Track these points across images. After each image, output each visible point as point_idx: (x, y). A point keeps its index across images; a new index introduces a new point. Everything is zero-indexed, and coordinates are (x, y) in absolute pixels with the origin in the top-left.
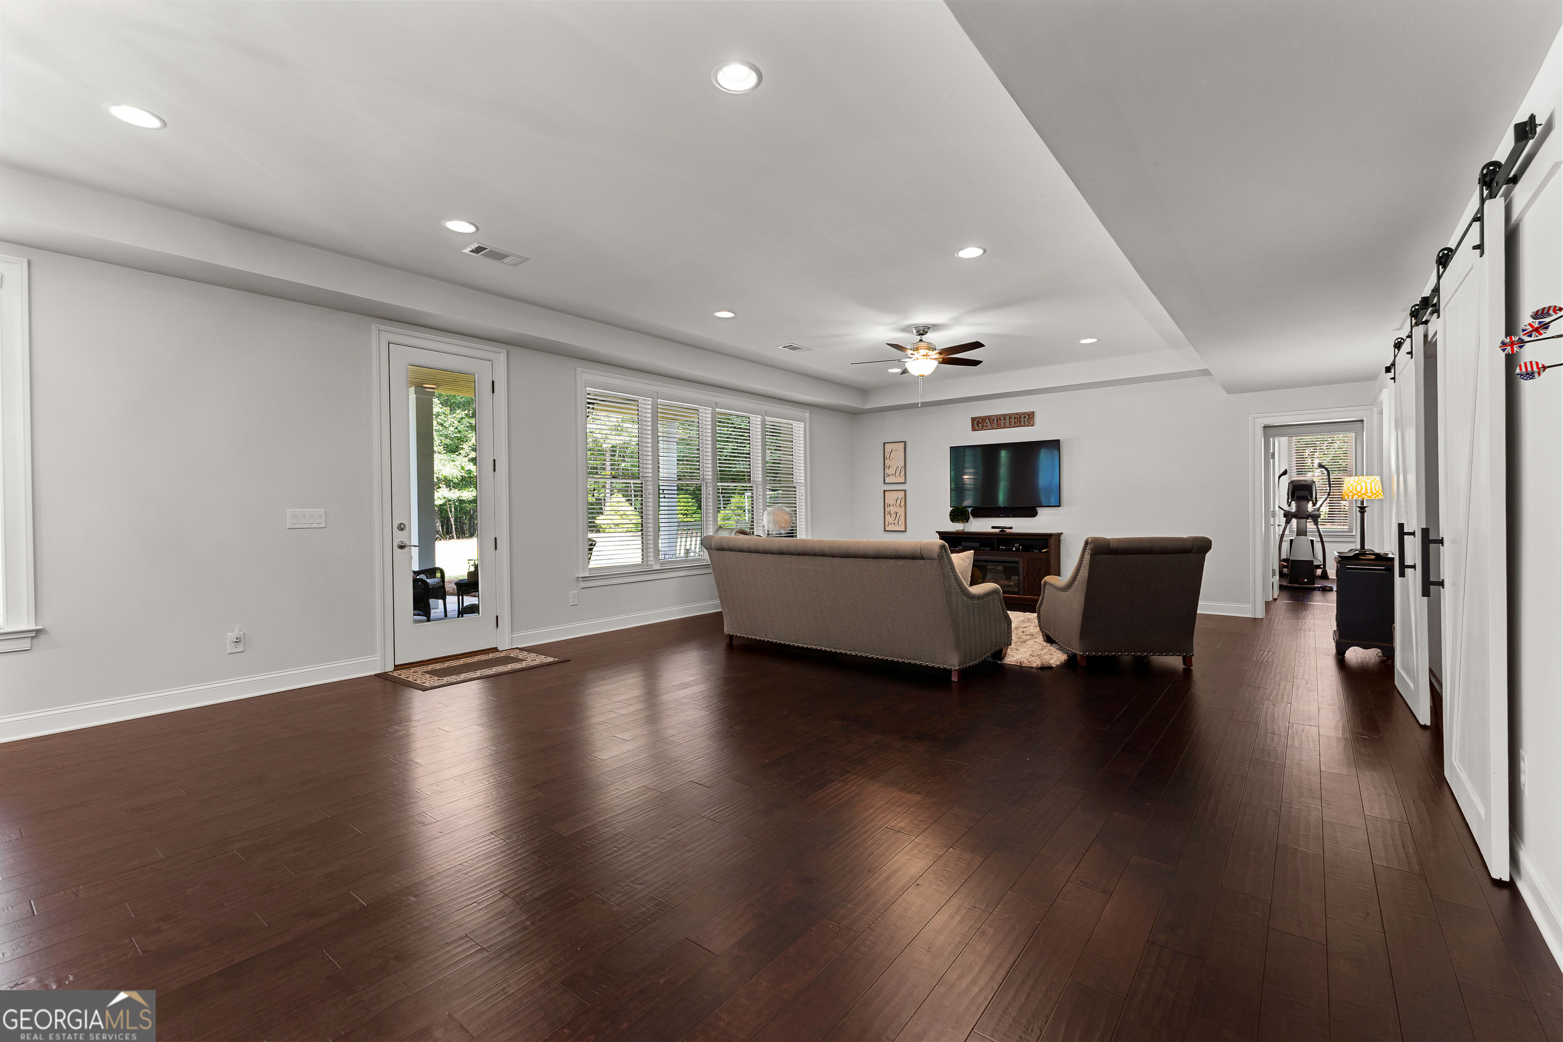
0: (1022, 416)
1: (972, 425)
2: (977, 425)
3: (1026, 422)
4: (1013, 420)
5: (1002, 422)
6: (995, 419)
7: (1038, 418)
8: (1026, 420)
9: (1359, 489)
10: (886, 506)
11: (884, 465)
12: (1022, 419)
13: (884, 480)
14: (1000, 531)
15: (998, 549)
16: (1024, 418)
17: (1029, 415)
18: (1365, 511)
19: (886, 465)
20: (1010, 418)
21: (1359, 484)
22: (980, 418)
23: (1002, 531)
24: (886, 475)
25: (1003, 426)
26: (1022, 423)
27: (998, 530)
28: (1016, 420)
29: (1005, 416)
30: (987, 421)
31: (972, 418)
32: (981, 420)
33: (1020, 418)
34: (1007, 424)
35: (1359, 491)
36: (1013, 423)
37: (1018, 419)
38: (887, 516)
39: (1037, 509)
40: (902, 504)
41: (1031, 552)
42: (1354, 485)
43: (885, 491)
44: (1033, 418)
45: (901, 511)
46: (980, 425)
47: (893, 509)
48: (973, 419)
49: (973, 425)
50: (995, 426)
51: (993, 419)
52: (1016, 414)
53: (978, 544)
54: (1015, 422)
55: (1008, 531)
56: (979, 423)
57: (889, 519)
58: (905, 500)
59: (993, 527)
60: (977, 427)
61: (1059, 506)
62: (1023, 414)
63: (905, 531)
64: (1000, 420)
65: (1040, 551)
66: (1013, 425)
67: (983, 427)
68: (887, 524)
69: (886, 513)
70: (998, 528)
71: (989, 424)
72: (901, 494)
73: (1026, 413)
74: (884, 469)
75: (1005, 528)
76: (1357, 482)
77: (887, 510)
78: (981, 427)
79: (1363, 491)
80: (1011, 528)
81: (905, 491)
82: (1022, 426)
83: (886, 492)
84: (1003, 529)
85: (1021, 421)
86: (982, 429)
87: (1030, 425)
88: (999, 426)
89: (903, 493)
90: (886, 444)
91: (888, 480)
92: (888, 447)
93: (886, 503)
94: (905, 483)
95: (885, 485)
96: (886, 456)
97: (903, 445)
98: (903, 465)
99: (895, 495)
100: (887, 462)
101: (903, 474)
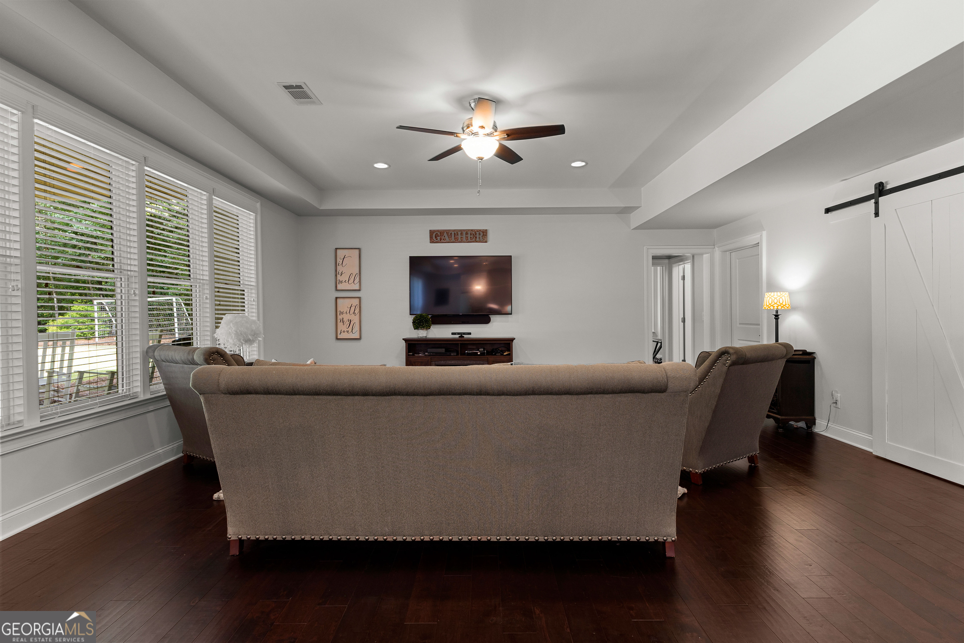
2: (436, 237)
3: (480, 238)
4: (469, 236)
5: (459, 236)
7: (491, 236)
8: (481, 236)
9: (781, 302)
10: (338, 313)
11: (336, 271)
12: (478, 236)
13: (336, 287)
14: (459, 337)
15: (464, 354)
16: (479, 234)
17: (483, 232)
18: (779, 318)
19: (338, 271)
20: (467, 234)
21: (781, 298)
22: (438, 231)
23: (461, 337)
24: (338, 282)
25: (460, 240)
26: (478, 239)
27: (457, 336)
28: (472, 236)
29: (462, 231)
30: (445, 234)
31: (430, 230)
32: (439, 233)
33: (476, 234)
34: (464, 240)
35: (781, 303)
36: (469, 238)
37: (473, 235)
38: (340, 325)
39: (490, 316)
40: (357, 311)
41: (494, 355)
42: (778, 298)
43: (337, 298)
44: (486, 235)
45: (355, 319)
46: (439, 238)
47: (346, 317)
48: (432, 232)
49: (431, 237)
50: (453, 240)
51: (451, 233)
52: (472, 230)
53: (444, 349)
54: (471, 237)
55: (465, 336)
57: (341, 327)
58: (360, 307)
59: (453, 334)
60: (435, 239)
61: (511, 314)
62: (478, 231)
63: (360, 339)
64: (458, 235)
65: (502, 355)
66: (469, 240)
67: (440, 240)
68: (339, 332)
69: (339, 321)
70: (458, 334)
71: (447, 237)
72: (356, 302)
73: (480, 230)
74: (336, 276)
75: (465, 334)
76: (779, 296)
77: (340, 317)
79: (784, 304)
80: (470, 334)
81: (359, 298)
82: (477, 242)
83: (338, 300)
84: (461, 335)
85: (476, 237)
86: (440, 242)
87: (484, 241)
88: (456, 241)
89: (357, 300)
90: (338, 251)
91: (340, 287)
92: (340, 253)
93: (338, 311)
94: (359, 290)
95: (337, 292)
96: (338, 262)
97: (357, 251)
98: (358, 272)
99: (348, 302)
100: (340, 268)
101: (357, 280)
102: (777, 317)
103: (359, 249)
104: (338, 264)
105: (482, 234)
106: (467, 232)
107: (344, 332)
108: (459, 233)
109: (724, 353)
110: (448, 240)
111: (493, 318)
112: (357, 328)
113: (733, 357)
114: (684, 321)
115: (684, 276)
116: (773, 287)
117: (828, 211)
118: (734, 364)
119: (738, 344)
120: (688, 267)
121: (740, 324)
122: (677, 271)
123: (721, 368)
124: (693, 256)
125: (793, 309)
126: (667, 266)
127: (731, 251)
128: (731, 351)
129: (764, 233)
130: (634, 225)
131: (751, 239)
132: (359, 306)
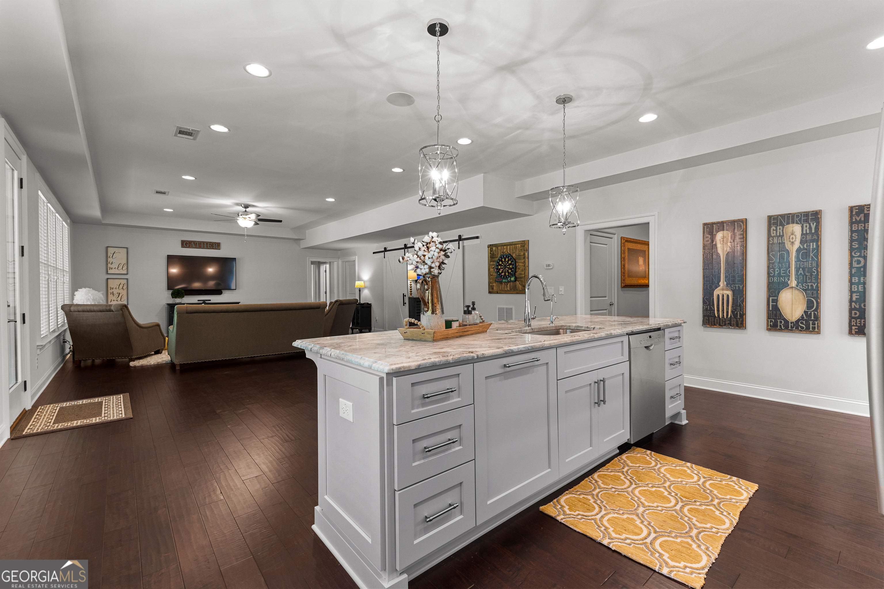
0: (214, 244)
1: (182, 244)
2: (186, 245)
3: (216, 247)
5: (202, 245)
6: (198, 243)
7: (222, 246)
9: (361, 285)
10: (109, 289)
11: (107, 262)
12: (214, 246)
13: (107, 271)
16: (215, 245)
19: (109, 261)
20: (207, 244)
22: (187, 241)
27: (202, 302)
28: (210, 246)
29: (204, 242)
30: (192, 243)
32: (188, 243)
33: (213, 245)
34: (205, 247)
36: (209, 246)
40: (125, 287)
43: (108, 279)
44: (220, 246)
45: (124, 293)
46: (188, 245)
47: (115, 291)
48: (183, 241)
50: (198, 247)
51: (196, 243)
52: (210, 242)
56: (185, 244)
57: (111, 297)
59: (198, 301)
61: (236, 289)
62: (214, 243)
64: (201, 244)
66: (209, 248)
68: (109, 301)
69: (109, 294)
70: (202, 300)
71: (193, 245)
72: (124, 281)
73: (216, 243)
74: (107, 265)
75: (206, 300)
76: (361, 283)
77: (110, 291)
78: (188, 246)
80: (210, 300)
81: (127, 279)
82: (213, 249)
83: (109, 280)
84: (204, 301)
85: (213, 246)
86: (189, 247)
87: (218, 249)
88: (200, 247)
90: (109, 249)
91: (110, 271)
92: (111, 251)
93: (109, 287)
94: (127, 274)
95: (108, 275)
96: (109, 256)
97: (125, 250)
98: (125, 262)
99: (118, 282)
100: (110, 260)
101: (125, 268)
102: (360, 291)
103: (127, 248)
104: (109, 257)
105: (217, 245)
106: (207, 243)
107: (114, 300)
108: (202, 243)
109: (336, 301)
110: (194, 246)
111: (223, 291)
112: (125, 297)
113: (339, 302)
114: (326, 293)
115: (326, 270)
116: (360, 279)
117: (374, 253)
118: (339, 305)
119: (341, 299)
120: (328, 266)
121: (349, 294)
122: (323, 268)
123: (336, 306)
124: (330, 262)
125: (365, 287)
126: (318, 265)
127: (346, 262)
128: (338, 301)
129: (357, 257)
130: (302, 247)
131: (352, 258)
132: (126, 285)
